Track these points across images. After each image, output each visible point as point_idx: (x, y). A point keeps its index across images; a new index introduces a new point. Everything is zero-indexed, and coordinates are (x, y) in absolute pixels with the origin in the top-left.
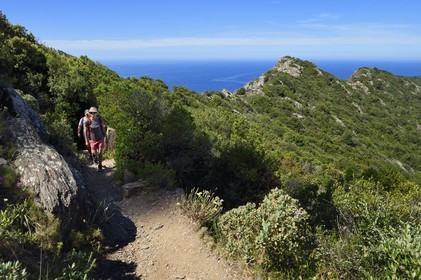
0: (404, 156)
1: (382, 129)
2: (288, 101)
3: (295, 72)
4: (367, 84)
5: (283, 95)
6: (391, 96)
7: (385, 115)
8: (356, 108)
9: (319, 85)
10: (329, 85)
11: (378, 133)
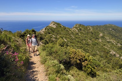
0: (83, 48)
1: (78, 42)
2: (51, 35)
3: (54, 27)
4: (77, 29)
5: (50, 34)
6: (84, 32)
7: (79, 38)
8: (72, 36)
9: (62, 30)
10: (65, 30)
11: (77, 42)
